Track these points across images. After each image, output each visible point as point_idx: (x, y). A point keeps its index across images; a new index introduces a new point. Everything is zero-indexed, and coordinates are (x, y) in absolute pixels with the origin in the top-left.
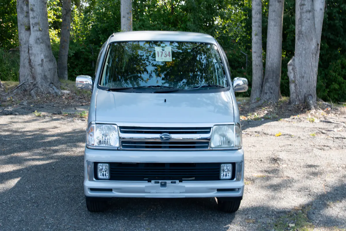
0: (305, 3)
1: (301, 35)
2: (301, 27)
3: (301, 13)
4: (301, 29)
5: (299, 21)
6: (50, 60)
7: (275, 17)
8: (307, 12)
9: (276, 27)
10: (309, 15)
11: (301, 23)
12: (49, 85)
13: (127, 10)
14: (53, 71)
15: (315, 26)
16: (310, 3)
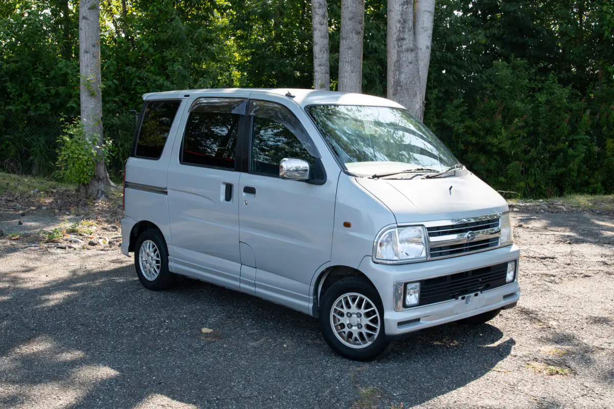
0: (406, 37)
1: (399, 88)
2: (399, 75)
3: (398, 52)
4: (399, 79)
5: (394, 64)
7: (352, 58)
8: (407, 50)
9: (354, 74)
10: (410, 56)
11: (399, 68)
13: (92, 40)
15: (419, 73)
16: (412, 38)
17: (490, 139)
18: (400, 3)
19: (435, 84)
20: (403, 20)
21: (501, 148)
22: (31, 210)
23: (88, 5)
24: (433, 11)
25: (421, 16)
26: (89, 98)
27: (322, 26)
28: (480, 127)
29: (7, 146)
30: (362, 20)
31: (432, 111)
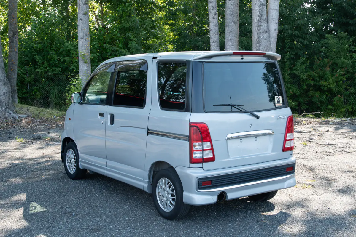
0: (262, 24)
2: (259, 46)
3: (258, 33)
4: (259, 48)
5: (256, 40)
6: (5, 84)
7: (233, 37)
8: (263, 32)
9: (233, 47)
10: (265, 35)
11: (259, 43)
12: (6, 110)
13: (85, 31)
14: (8, 95)
15: (271, 45)
16: (266, 25)
17: (322, 82)
18: (258, 5)
19: (289, 50)
20: (260, 15)
21: (330, 88)
22: (53, 127)
23: (83, 12)
24: (278, 9)
25: (271, 12)
26: (83, 64)
27: (215, 20)
28: (317, 75)
29: (36, 92)
30: (237, 15)
31: (287, 66)
